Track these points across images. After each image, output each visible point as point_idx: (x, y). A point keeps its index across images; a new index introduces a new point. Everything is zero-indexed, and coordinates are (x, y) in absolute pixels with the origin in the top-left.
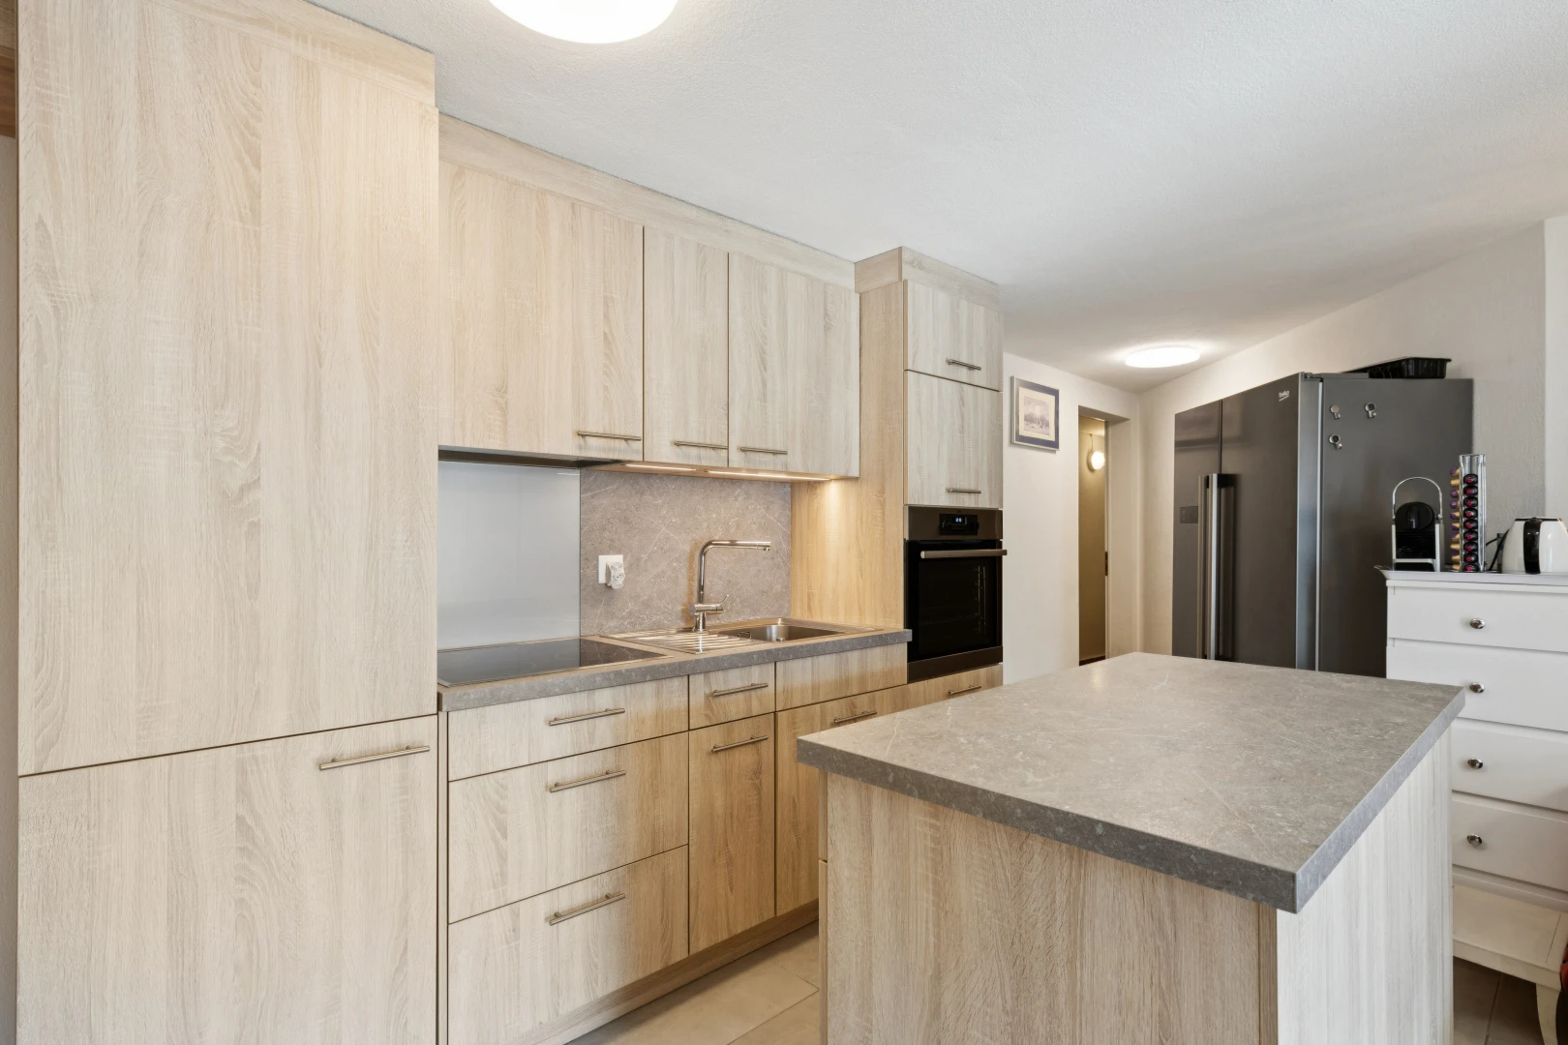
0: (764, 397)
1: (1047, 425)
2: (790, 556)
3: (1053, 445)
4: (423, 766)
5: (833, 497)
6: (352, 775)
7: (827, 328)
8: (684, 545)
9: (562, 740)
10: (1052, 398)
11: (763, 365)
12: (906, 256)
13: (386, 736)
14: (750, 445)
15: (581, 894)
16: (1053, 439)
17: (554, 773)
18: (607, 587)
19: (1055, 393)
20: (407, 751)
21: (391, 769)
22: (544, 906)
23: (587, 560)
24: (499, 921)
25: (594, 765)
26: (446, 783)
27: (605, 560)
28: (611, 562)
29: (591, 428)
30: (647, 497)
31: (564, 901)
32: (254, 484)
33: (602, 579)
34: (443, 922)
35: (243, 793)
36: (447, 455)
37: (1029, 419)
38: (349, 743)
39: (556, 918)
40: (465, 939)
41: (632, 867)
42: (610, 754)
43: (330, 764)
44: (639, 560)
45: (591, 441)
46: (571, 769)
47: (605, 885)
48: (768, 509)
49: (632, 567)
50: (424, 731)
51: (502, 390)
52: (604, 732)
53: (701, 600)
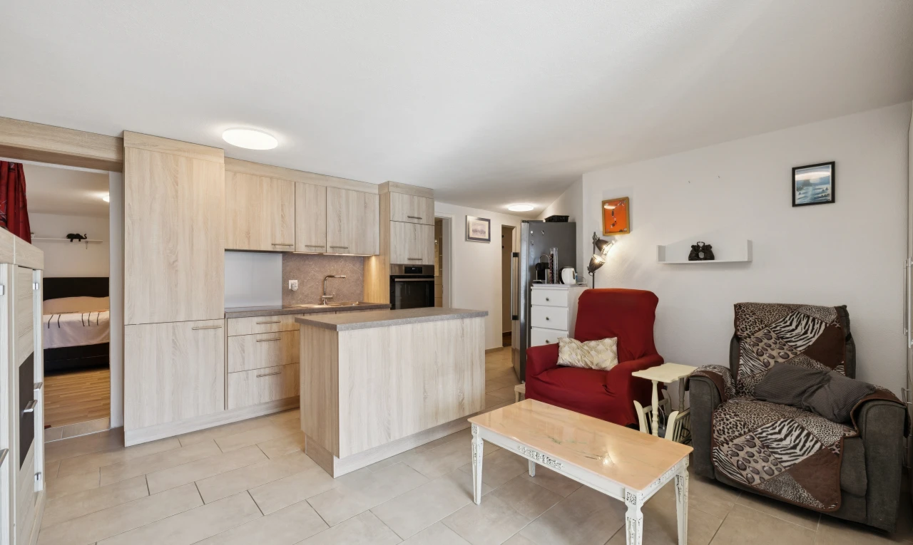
0: (340, 231)
1: (485, 233)
2: (363, 281)
3: (489, 240)
4: (221, 332)
5: (373, 261)
6: (201, 332)
7: (365, 207)
8: (321, 277)
9: (261, 329)
10: (487, 223)
11: (340, 220)
12: (390, 184)
13: (210, 323)
14: (334, 245)
15: (267, 371)
16: (487, 238)
17: (259, 337)
18: (292, 290)
19: (489, 221)
20: (215, 328)
21: (212, 332)
22: (256, 373)
23: (285, 281)
24: (243, 375)
25: (272, 336)
26: (226, 337)
27: (291, 282)
28: (294, 283)
29: (277, 243)
30: (307, 262)
31: (262, 372)
32: (176, 261)
33: (290, 288)
34: (226, 373)
35: (174, 333)
36: (226, 250)
37: (475, 231)
38: (201, 324)
39: (259, 376)
40: (233, 378)
41: (284, 366)
42: (277, 334)
43: (195, 329)
44: (303, 282)
45: (277, 246)
46: (265, 337)
47: (276, 370)
48: (354, 265)
49: (301, 284)
50: (221, 322)
51: (248, 233)
52: (275, 328)
53: (325, 294)
